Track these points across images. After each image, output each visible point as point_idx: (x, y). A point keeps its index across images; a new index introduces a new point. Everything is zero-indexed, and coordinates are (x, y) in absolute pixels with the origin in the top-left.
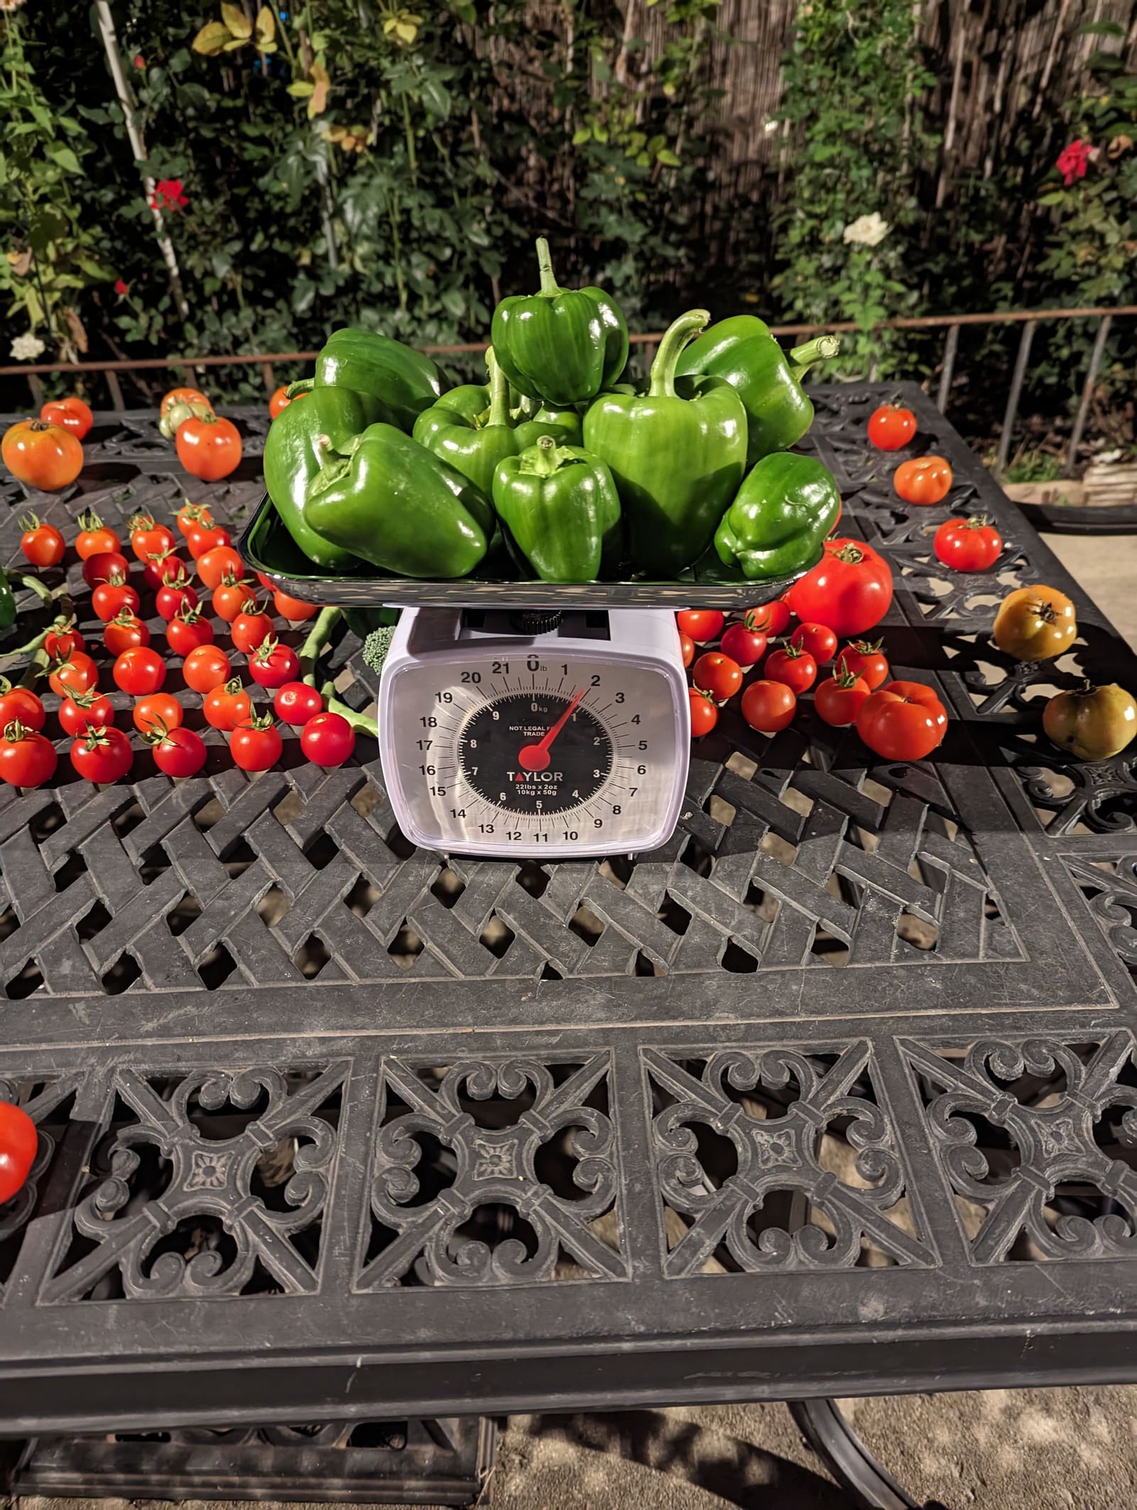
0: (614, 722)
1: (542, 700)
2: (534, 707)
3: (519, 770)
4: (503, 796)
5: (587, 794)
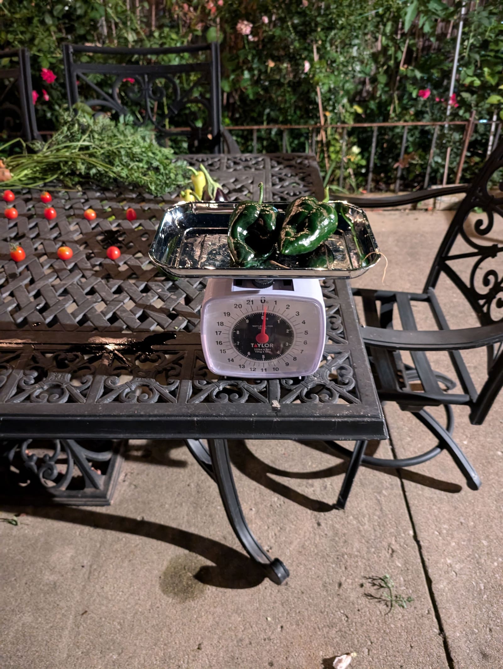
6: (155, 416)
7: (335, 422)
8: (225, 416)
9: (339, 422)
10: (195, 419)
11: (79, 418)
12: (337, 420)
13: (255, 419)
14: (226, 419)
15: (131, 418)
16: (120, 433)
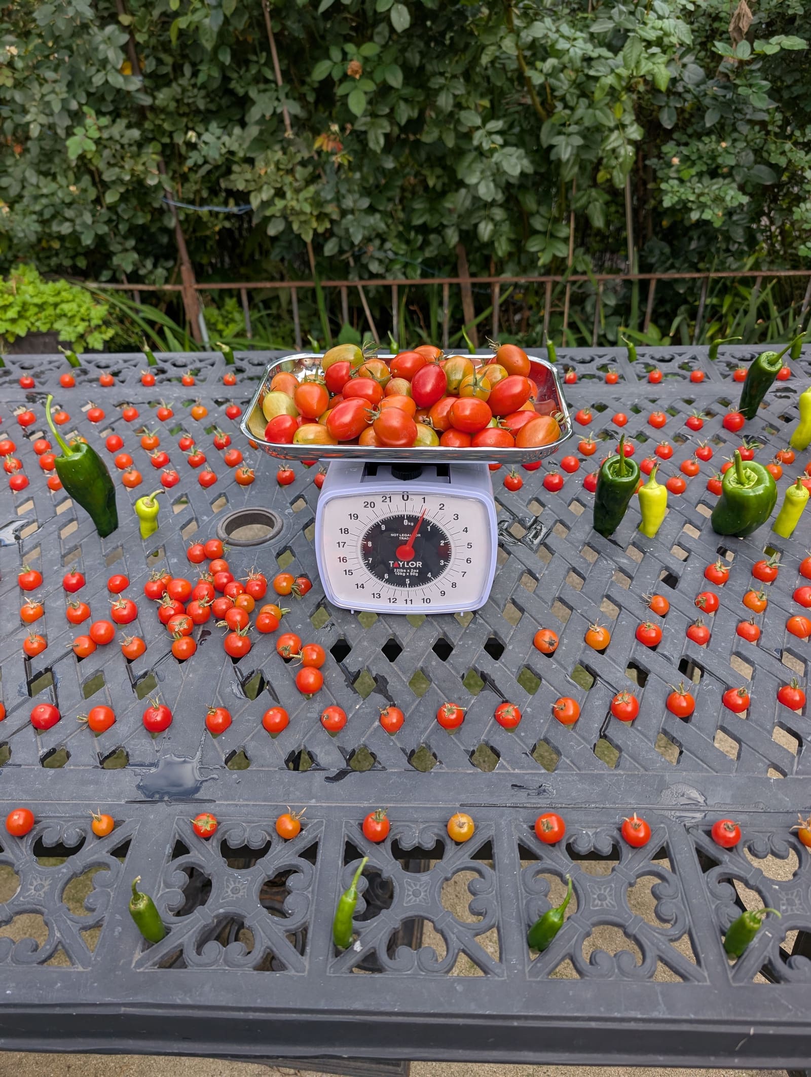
0: (452, 531)
1: (410, 518)
2: (406, 522)
3: (396, 560)
4: (386, 576)
5: (435, 576)
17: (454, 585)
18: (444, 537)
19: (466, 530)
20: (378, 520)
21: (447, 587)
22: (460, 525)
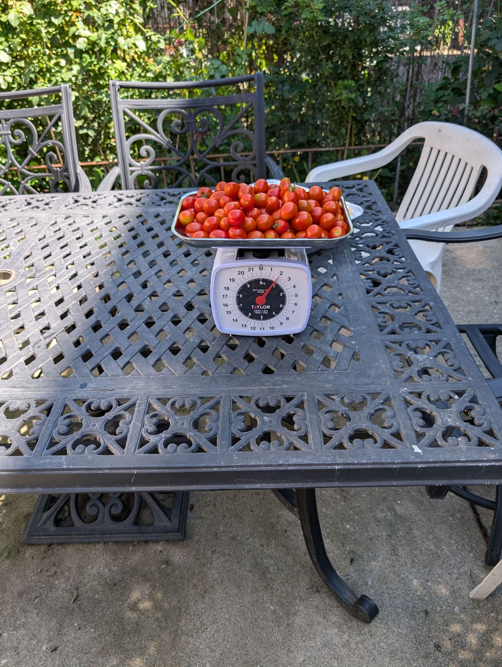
0: (287, 287)
1: (264, 280)
2: (261, 283)
3: (256, 305)
4: (250, 314)
5: (277, 313)
6: (294, 465)
7: (482, 466)
8: (367, 464)
9: (486, 466)
10: (337, 467)
11: (215, 469)
12: (484, 464)
13: (398, 466)
14: (369, 466)
15: (269, 468)
16: (257, 483)
17: (288, 319)
18: (282, 291)
19: (294, 286)
20: (245, 282)
21: (284, 320)
22: (291, 284)
